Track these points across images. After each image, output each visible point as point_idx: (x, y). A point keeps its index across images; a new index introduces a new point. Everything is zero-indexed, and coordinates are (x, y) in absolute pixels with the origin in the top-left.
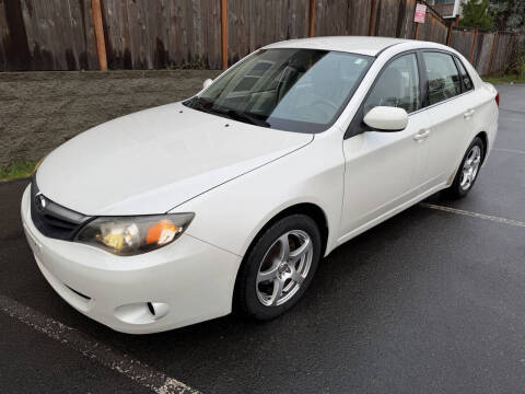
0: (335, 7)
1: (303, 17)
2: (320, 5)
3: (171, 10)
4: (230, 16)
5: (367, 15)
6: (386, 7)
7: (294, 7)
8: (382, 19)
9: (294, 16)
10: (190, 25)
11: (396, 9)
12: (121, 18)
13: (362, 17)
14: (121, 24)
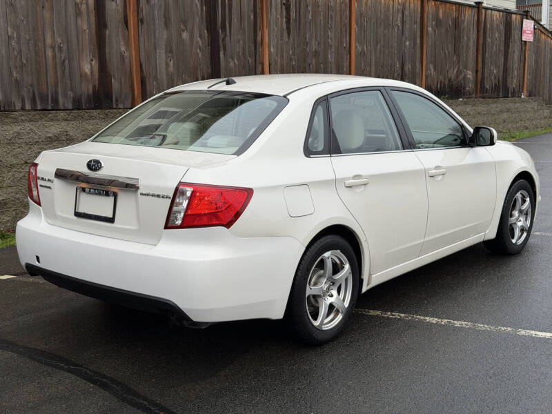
0: (443, 31)
1: (415, 44)
2: (430, 29)
3: (314, 46)
4: (356, 47)
5: (473, 36)
6: (491, 25)
7: (407, 33)
8: (489, 40)
9: (408, 43)
10: (326, 58)
11: (502, 27)
12: (279, 56)
13: (469, 39)
14: (279, 60)
